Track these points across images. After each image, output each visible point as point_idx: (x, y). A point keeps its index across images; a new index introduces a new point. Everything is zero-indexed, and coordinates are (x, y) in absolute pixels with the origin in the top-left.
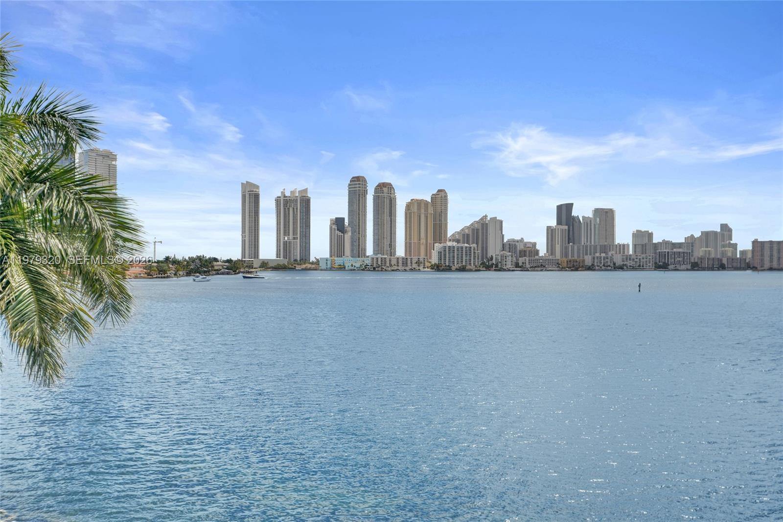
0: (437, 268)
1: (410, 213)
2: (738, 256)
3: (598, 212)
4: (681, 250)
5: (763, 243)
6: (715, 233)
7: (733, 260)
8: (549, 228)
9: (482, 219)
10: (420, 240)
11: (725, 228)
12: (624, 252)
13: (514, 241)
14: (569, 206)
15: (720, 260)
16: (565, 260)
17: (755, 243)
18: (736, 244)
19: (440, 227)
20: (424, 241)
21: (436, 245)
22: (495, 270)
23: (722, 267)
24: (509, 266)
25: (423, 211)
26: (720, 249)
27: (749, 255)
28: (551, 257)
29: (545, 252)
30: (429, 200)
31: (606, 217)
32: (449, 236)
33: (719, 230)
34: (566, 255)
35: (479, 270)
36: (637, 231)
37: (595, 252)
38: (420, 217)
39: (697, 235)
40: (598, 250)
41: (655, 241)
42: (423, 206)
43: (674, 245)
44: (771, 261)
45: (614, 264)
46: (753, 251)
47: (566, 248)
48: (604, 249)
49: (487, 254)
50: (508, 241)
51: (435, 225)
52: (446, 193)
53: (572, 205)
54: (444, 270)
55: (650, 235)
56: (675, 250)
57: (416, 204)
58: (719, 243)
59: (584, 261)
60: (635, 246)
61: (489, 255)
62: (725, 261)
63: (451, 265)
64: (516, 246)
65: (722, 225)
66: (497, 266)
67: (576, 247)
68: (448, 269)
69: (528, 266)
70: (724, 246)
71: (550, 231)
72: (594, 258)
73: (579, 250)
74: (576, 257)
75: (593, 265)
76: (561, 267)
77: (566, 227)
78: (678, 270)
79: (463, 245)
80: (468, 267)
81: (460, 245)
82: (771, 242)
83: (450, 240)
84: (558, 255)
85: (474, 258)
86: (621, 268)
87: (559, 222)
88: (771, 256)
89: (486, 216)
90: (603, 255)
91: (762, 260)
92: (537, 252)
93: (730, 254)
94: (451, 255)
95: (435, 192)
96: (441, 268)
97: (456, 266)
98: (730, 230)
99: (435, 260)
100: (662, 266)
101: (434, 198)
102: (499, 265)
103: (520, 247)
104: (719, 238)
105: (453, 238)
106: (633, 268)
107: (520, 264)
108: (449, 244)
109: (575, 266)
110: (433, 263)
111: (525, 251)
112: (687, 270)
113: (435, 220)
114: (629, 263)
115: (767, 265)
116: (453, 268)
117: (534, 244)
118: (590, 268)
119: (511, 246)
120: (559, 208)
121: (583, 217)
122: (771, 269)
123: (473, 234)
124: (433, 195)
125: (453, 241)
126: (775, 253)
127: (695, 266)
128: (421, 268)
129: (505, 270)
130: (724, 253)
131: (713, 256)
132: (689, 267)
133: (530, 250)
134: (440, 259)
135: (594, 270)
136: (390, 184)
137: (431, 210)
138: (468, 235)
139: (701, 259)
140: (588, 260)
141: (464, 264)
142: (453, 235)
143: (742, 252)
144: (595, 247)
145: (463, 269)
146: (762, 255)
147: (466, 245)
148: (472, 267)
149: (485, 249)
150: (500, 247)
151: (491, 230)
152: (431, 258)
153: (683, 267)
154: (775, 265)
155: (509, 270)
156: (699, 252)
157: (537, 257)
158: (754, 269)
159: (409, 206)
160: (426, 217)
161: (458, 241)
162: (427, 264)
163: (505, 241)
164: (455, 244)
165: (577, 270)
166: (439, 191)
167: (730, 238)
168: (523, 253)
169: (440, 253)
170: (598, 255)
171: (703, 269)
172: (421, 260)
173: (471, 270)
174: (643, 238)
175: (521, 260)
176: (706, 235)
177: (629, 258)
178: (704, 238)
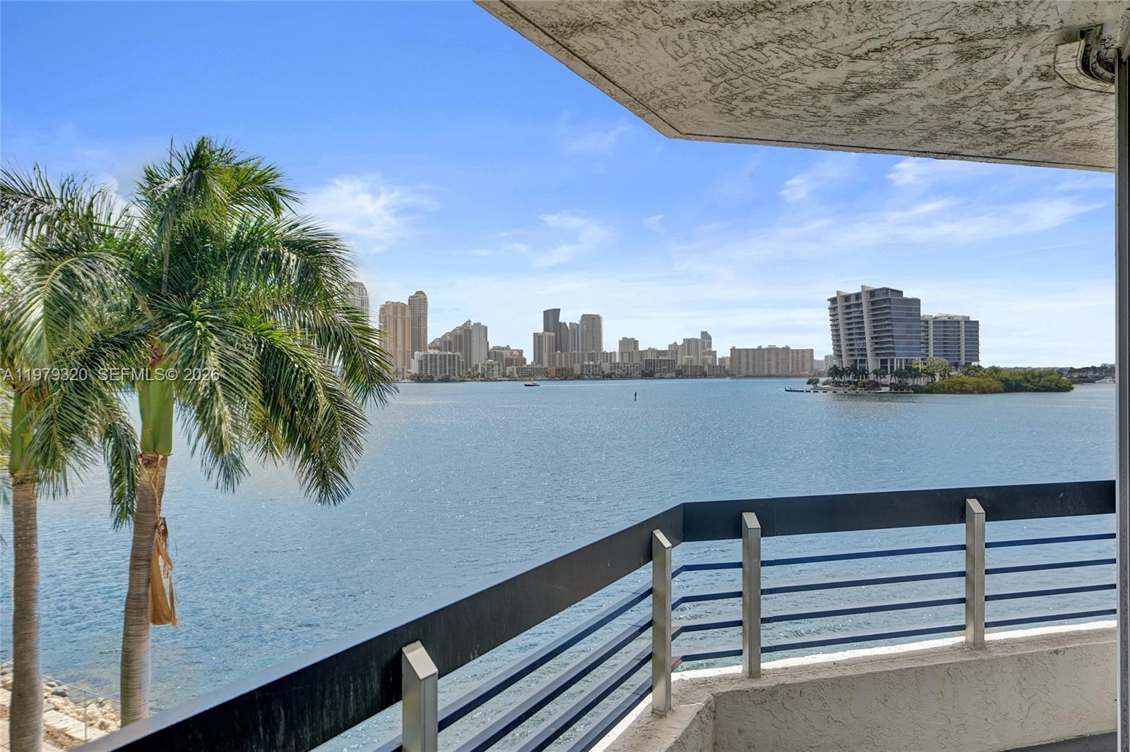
0: (418, 379)
1: (385, 318)
2: (718, 364)
3: (585, 318)
4: (666, 358)
5: (740, 350)
6: (696, 340)
7: (713, 367)
8: (535, 335)
9: (465, 325)
10: (396, 348)
11: (705, 335)
12: (611, 361)
13: (499, 348)
14: (556, 312)
15: (702, 367)
16: (554, 368)
17: (733, 350)
18: (715, 352)
19: (419, 333)
20: (401, 349)
21: (416, 353)
22: (481, 381)
23: (704, 375)
24: (496, 375)
25: (399, 315)
26: (701, 357)
27: (728, 363)
28: (538, 366)
29: (532, 361)
30: (407, 303)
31: (592, 323)
32: (428, 343)
33: (700, 338)
34: (554, 363)
35: (465, 381)
36: (624, 338)
37: (583, 361)
38: (396, 321)
39: (680, 342)
40: (586, 358)
41: (641, 348)
42: (399, 308)
43: (660, 353)
44: (747, 369)
45: (603, 372)
46: (731, 359)
47: (554, 356)
48: (592, 357)
49: (470, 363)
50: (494, 348)
51: (413, 330)
52: (425, 295)
53: (559, 310)
54: (425, 381)
55: (636, 343)
56: (660, 358)
57: (391, 307)
58: (700, 351)
59: (573, 369)
60: (622, 354)
61: (473, 365)
62: (706, 369)
63: (433, 375)
64: (502, 355)
65: (702, 332)
66: (483, 376)
67: (563, 355)
68: (430, 380)
69: (516, 375)
70: (704, 354)
71: (537, 338)
72: (583, 366)
73: (566, 357)
74: (563, 366)
75: (582, 374)
76: (548, 376)
77: (553, 334)
78: (663, 378)
79: (445, 353)
80: (452, 377)
81: (443, 353)
82: (747, 350)
83: (430, 348)
84: (546, 365)
85: (459, 368)
86: (609, 377)
87: (546, 328)
88: (747, 363)
89: (470, 321)
90: (591, 363)
91: (740, 368)
92: (524, 360)
93: (710, 362)
94: (433, 364)
95: (413, 294)
96: (422, 379)
97: (439, 376)
98: (710, 338)
99: (414, 369)
100: (648, 374)
101: (411, 300)
102: (486, 374)
103: (506, 354)
104: (700, 344)
105: (434, 345)
106: (621, 377)
107: (508, 374)
108: (431, 352)
109: (565, 375)
110: (413, 373)
111: (512, 360)
112: (672, 378)
113: (413, 325)
114: (617, 372)
115: (744, 372)
116: (436, 379)
117: (521, 352)
118: (579, 378)
119: (497, 354)
120: (546, 313)
121: (570, 323)
122: (747, 376)
123: (456, 341)
124: (411, 297)
125: (434, 348)
126: (751, 361)
127: (680, 374)
128: (400, 379)
129: (491, 380)
130: (704, 361)
131: (695, 364)
132: (674, 375)
133: (518, 358)
134: (421, 369)
135: (583, 379)
136: (361, 284)
137: (408, 314)
138: (450, 342)
139: (685, 367)
140: (577, 369)
141: (447, 374)
142: (433, 342)
143: (722, 360)
144: (583, 355)
145: (446, 380)
146: (740, 363)
147: (449, 353)
148: (457, 377)
149: (468, 357)
150: (485, 354)
151: (475, 337)
152: (409, 368)
153: (669, 375)
154: (751, 373)
155: (496, 380)
156: (682, 360)
157: (524, 366)
158: (732, 376)
159: (383, 310)
160: (404, 322)
161: (439, 349)
162: (406, 375)
163: (491, 347)
164: (437, 352)
165: (566, 379)
166: (417, 293)
167: (711, 347)
168: (509, 362)
169: (420, 362)
170: (586, 363)
171: (687, 377)
172: (400, 370)
173: (455, 381)
174: (628, 345)
175: (509, 369)
176: (688, 342)
177: (616, 366)
178: (686, 345)
